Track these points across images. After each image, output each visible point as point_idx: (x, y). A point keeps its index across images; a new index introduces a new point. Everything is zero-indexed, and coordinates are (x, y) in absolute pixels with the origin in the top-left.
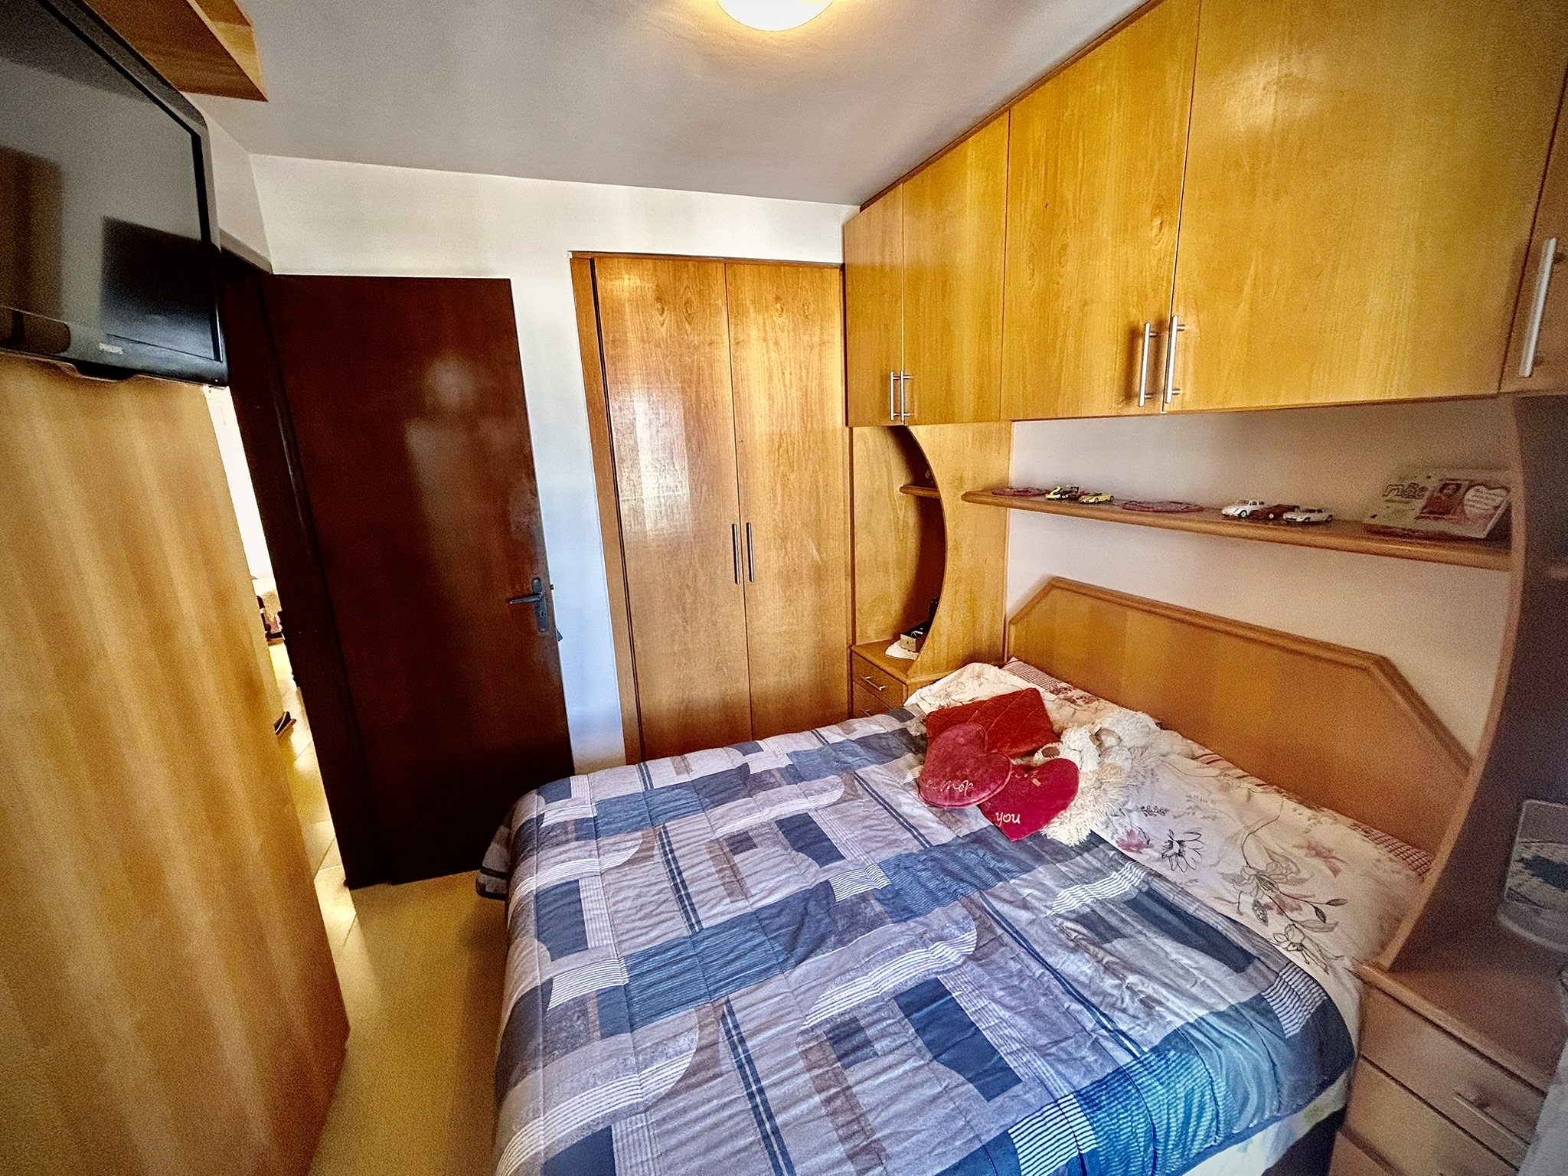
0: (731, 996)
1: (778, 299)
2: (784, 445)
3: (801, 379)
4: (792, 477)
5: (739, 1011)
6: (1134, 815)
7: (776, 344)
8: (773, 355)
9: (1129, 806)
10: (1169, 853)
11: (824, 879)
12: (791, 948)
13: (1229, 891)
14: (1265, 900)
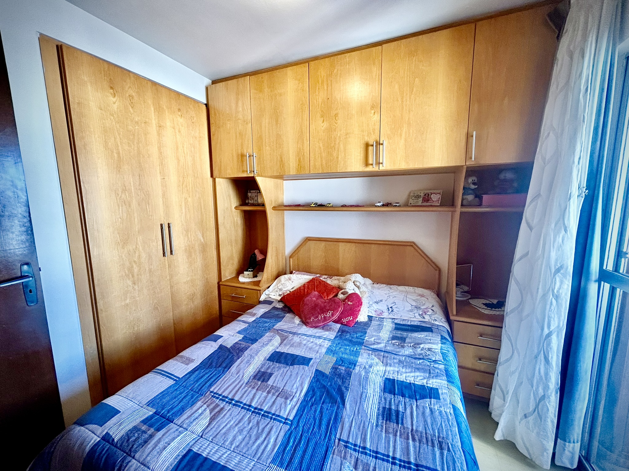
0: (338, 436)
1: (179, 110)
2: (185, 183)
3: (191, 152)
4: (190, 200)
5: (348, 438)
6: (374, 305)
7: (179, 132)
8: (178, 136)
9: (371, 303)
10: (390, 312)
11: (314, 370)
12: (335, 402)
13: (411, 315)
14: (421, 313)
